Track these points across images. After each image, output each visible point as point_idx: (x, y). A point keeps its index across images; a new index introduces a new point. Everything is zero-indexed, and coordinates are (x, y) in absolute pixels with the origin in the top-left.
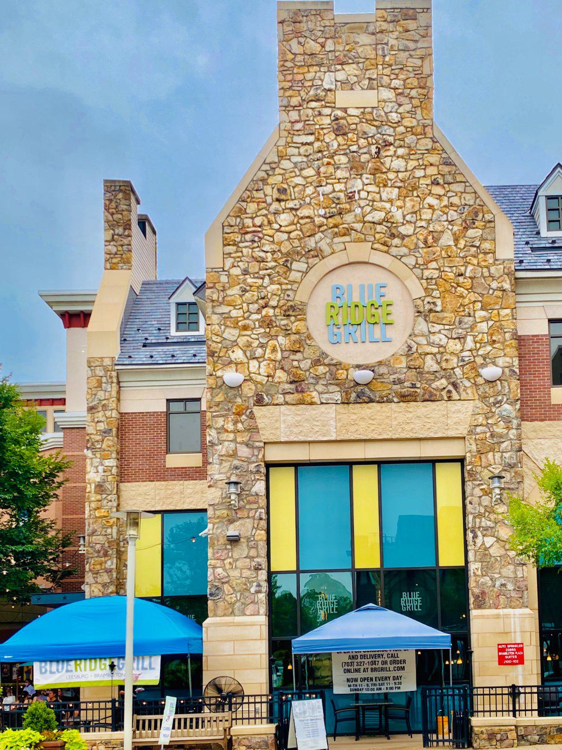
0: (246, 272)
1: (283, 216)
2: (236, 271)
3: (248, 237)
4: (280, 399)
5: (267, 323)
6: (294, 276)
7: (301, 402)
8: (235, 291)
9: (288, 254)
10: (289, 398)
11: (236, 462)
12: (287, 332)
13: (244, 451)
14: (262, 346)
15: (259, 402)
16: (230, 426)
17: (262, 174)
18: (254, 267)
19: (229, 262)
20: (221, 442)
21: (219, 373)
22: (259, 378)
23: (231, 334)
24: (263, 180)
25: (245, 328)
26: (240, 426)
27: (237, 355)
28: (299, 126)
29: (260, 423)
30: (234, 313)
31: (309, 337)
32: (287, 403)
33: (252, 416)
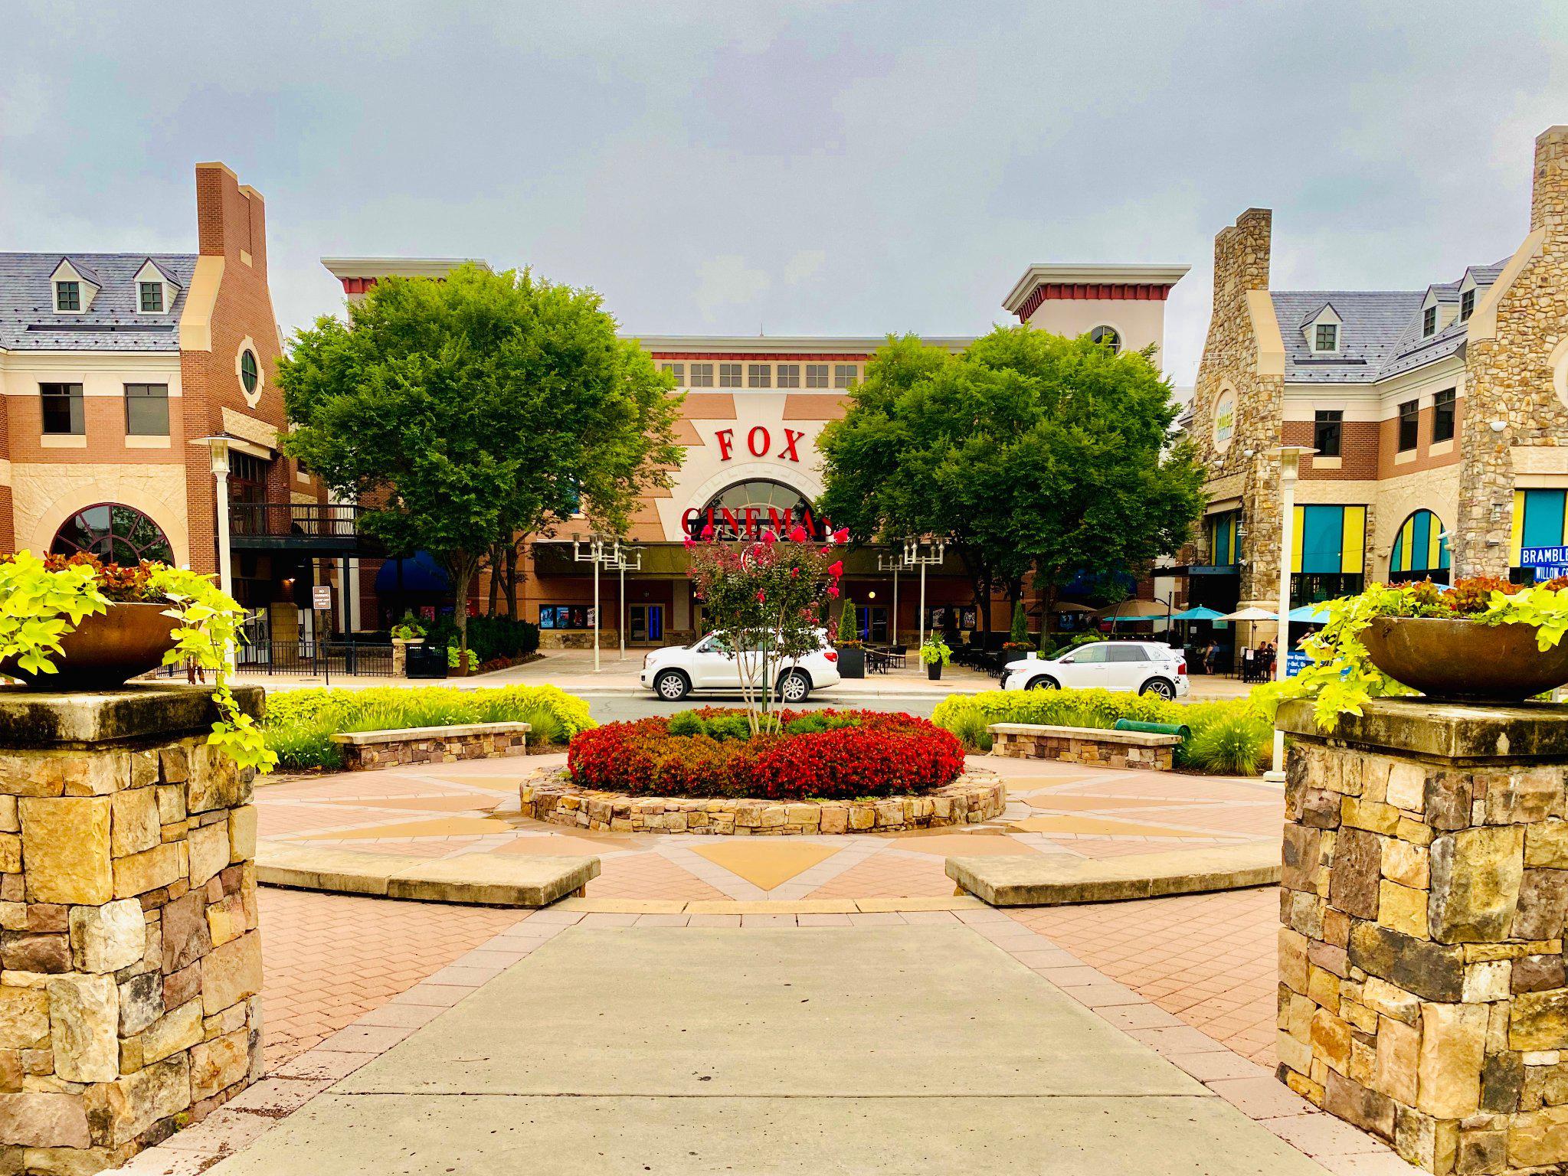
0: (1512, 343)
1: (1543, 299)
2: (1505, 342)
3: (1516, 315)
4: (1530, 441)
5: (1524, 383)
6: (1547, 346)
7: (1545, 445)
8: (1503, 357)
9: (1544, 330)
10: (1537, 441)
11: (1495, 488)
12: (1538, 390)
13: (1501, 480)
14: (1520, 400)
15: (1515, 443)
16: (1493, 462)
17: (1530, 266)
18: (1519, 339)
19: (1500, 335)
20: (1485, 473)
21: (1487, 421)
22: (1516, 425)
23: (1498, 390)
24: (1531, 272)
25: (1509, 386)
26: (1500, 461)
27: (1502, 407)
28: (1560, 228)
29: (1514, 458)
30: (1501, 375)
31: (1555, 395)
32: (1534, 445)
33: (1508, 454)
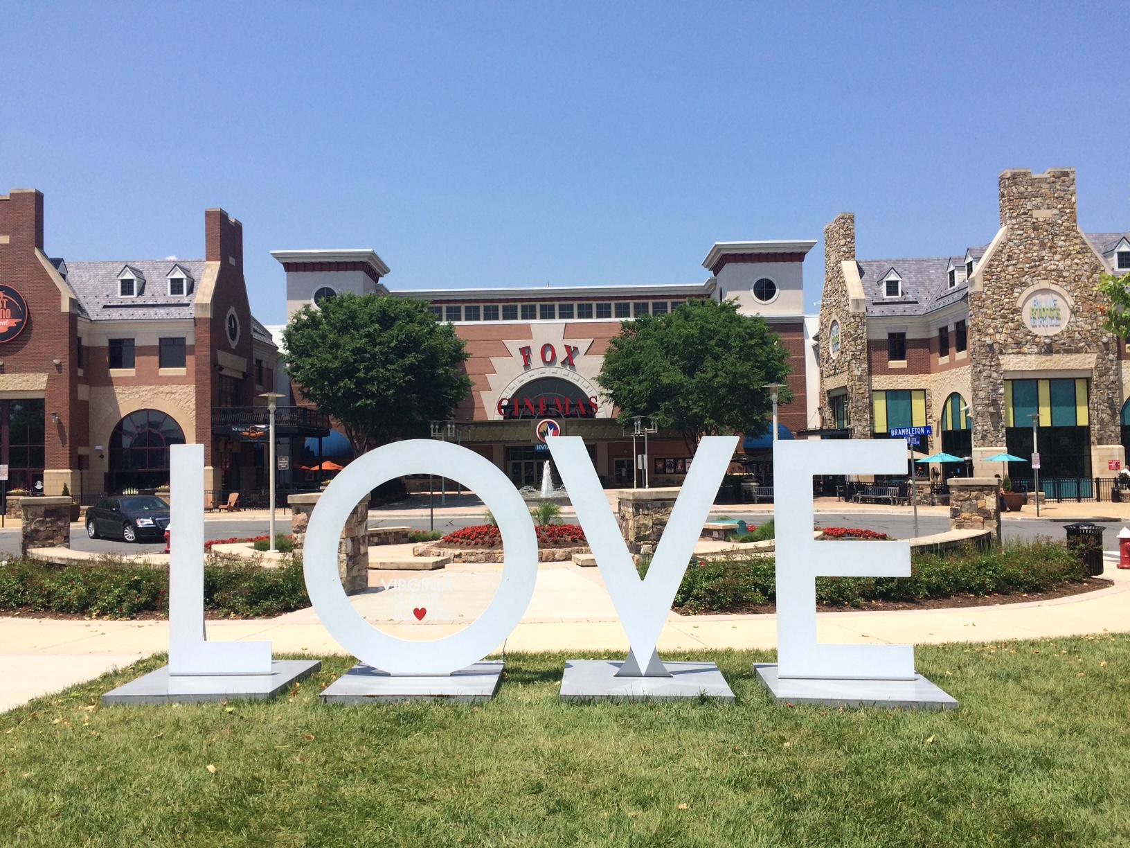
0: (993, 293)
1: (1010, 268)
2: (989, 293)
3: (994, 277)
4: (1010, 351)
5: (1004, 317)
6: (1016, 295)
7: (1018, 353)
8: (989, 302)
9: (1012, 285)
10: (1014, 351)
11: (991, 380)
12: (1012, 320)
13: (994, 375)
14: (1002, 327)
15: (1001, 353)
16: (989, 364)
17: (1000, 248)
18: (997, 291)
19: (986, 289)
20: (984, 371)
21: (983, 339)
22: (1001, 342)
23: (987, 321)
24: (1001, 251)
25: (994, 319)
26: (993, 363)
27: (991, 331)
28: (1017, 226)
29: (1002, 362)
30: (989, 312)
31: (1023, 323)
32: (1013, 353)
33: (998, 359)
